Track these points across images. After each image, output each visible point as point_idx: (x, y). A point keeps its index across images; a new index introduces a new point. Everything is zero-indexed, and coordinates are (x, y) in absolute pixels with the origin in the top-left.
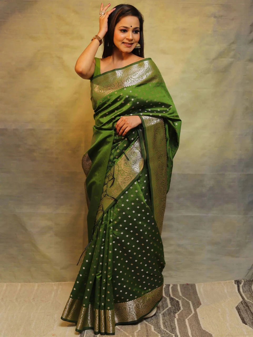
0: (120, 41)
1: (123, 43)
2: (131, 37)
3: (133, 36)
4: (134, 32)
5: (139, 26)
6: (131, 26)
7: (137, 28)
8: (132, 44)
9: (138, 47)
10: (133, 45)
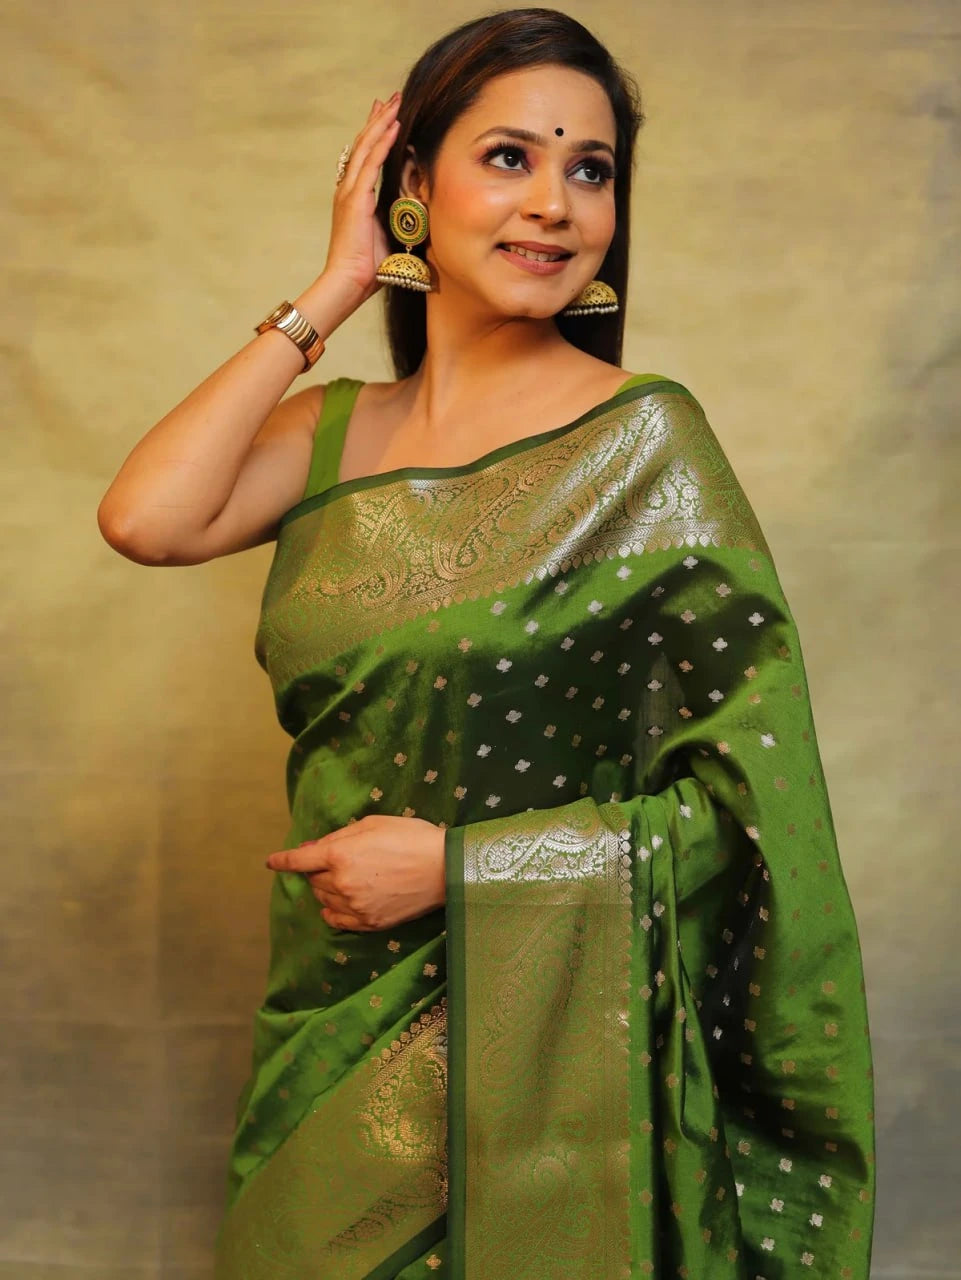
0: (481, 230)
1: (502, 246)
2: (553, 208)
3: (568, 205)
4: (581, 175)
5: (610, 140)
6: (560, 132)
7: (596, 145)
8: (564, 256)
9: (600, 306)
10: (571, 264)
